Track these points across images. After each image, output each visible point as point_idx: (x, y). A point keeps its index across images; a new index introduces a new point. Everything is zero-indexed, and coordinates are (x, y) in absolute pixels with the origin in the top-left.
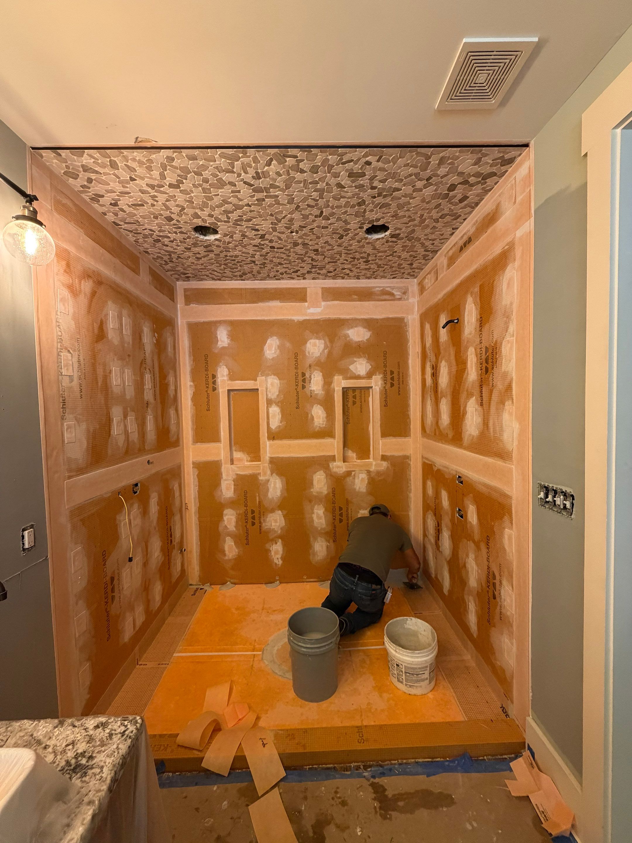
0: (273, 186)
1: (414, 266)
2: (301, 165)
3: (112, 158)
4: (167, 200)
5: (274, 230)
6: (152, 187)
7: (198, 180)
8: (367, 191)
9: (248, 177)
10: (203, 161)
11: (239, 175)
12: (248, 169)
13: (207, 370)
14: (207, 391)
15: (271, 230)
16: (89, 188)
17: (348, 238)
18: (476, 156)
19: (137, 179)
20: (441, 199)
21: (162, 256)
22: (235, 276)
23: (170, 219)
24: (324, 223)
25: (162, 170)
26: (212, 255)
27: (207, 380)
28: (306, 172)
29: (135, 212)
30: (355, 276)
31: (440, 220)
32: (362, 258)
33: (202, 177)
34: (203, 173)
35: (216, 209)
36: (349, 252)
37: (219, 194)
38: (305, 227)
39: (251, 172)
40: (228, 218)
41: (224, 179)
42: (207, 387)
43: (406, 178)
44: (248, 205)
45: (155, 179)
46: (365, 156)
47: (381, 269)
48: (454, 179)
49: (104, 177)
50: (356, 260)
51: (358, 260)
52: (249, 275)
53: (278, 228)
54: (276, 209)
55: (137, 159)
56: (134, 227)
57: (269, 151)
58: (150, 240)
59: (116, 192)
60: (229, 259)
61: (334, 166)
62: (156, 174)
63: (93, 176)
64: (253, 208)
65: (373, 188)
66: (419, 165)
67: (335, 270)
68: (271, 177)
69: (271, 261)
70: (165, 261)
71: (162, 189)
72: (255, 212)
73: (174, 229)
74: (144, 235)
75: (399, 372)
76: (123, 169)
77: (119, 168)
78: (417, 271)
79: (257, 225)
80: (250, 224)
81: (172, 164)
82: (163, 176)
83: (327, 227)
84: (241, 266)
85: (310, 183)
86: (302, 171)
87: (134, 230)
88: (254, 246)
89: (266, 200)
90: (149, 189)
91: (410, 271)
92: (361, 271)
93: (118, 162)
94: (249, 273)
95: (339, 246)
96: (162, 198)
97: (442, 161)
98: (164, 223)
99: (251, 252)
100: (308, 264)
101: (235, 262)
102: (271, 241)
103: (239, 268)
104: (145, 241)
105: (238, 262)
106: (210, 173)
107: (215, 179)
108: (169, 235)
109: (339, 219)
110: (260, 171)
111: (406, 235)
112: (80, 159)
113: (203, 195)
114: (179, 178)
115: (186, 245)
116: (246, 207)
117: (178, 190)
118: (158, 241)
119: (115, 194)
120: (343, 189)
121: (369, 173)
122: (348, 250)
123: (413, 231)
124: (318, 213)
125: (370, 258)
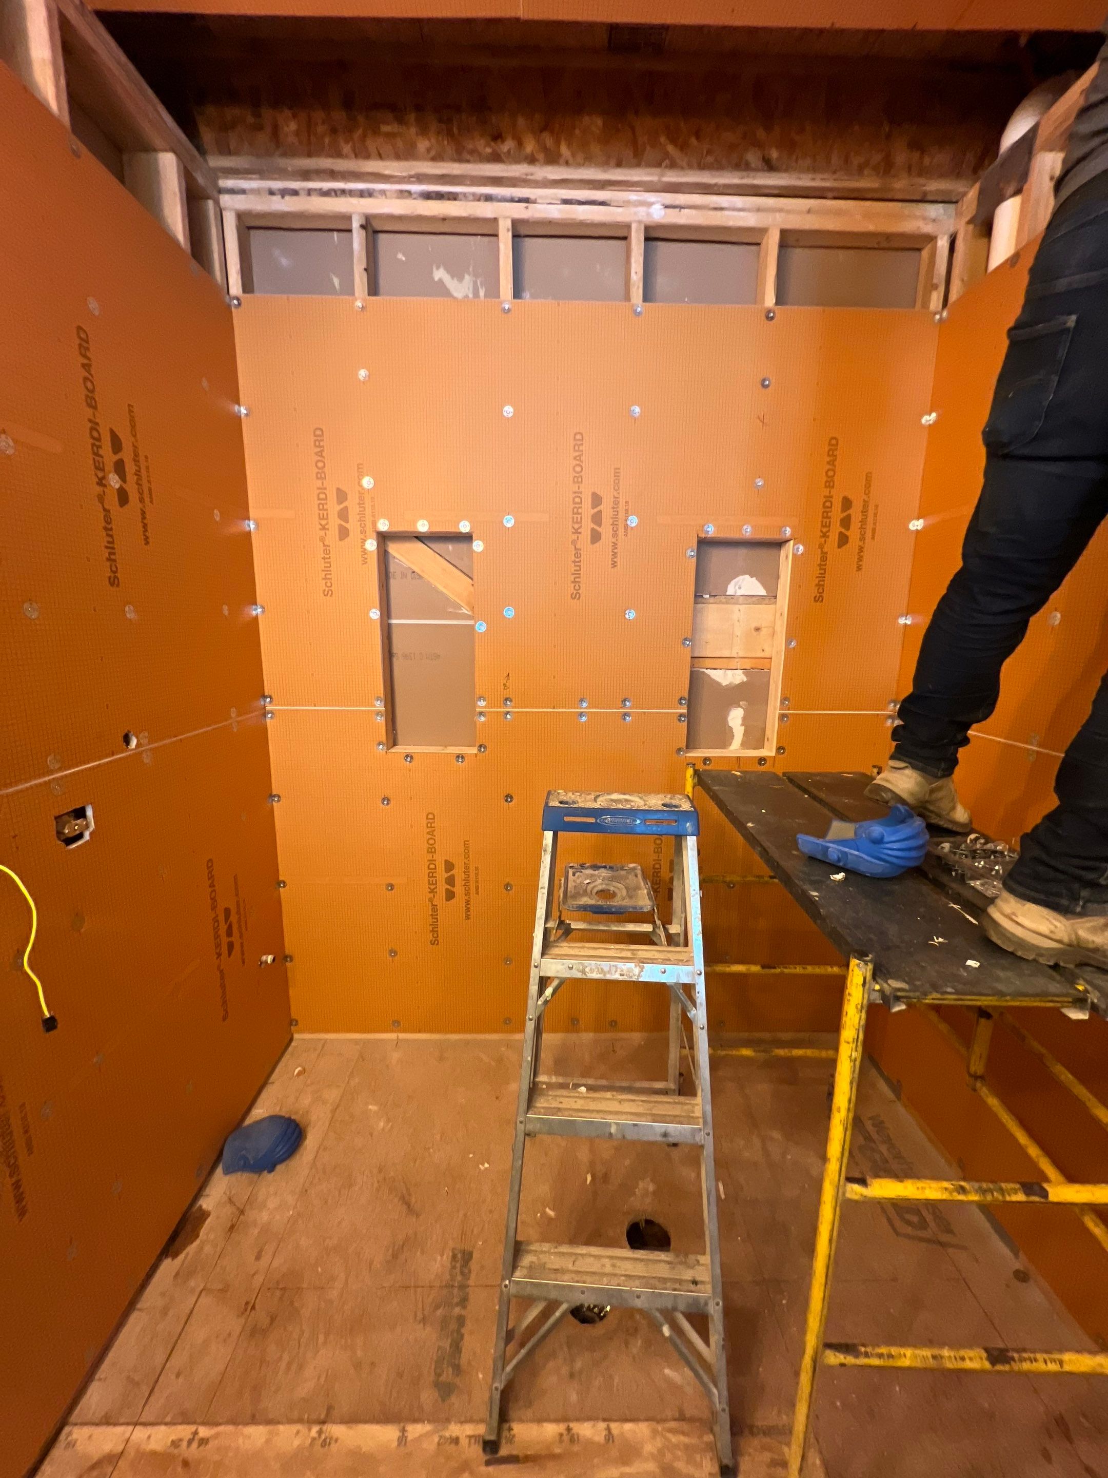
13: (321, 476)
14: (322, 539)
27: (322, 507)
42: (324, 528)
75: (866, 504)
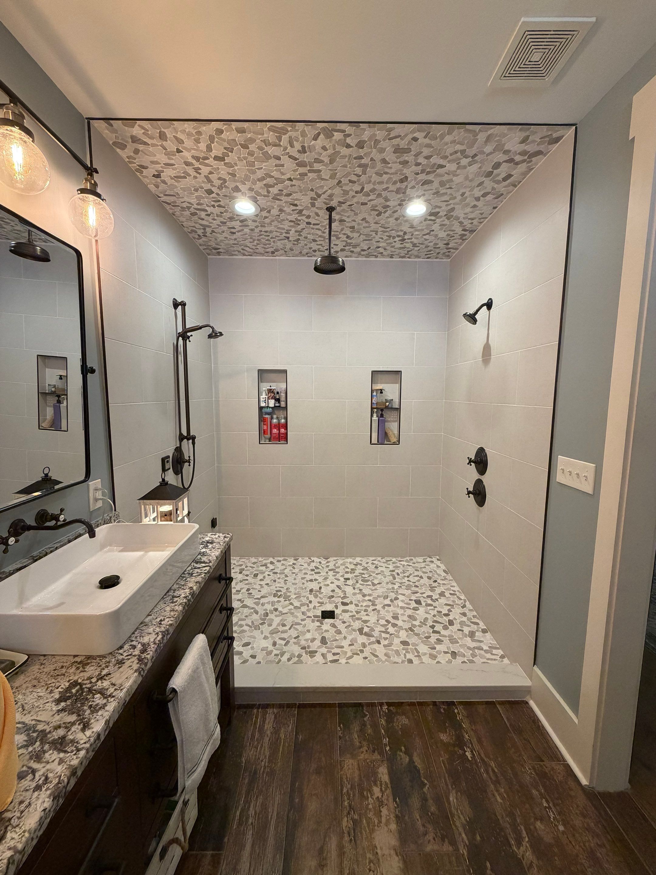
0: (318, 161)
1: (450, 246)
2: (348, 140)
3: (163, 130)
4: (211, 173)
5: (313, 205)
6: (197, 159)
7: (244, 153)
8: (411, 167)
9: (294, 152)
10: (252, 134)
11: (285, 149)
12: (294, 142)
15: (310, 205)
16: (135, 159)
17: (387, 214)
18: (524, 134)
19: (183, 150)
20: (485, 177)
21: (196, 230)
22: (268, 252)
23: (210, 192)
24: (364, 199)
25: (209, 143)
26: (246, 230)
28: (352, 147)
29: (176, 184)
30: (388, 255)
31: (481, 198)
32: (398, 236)
33: (248, 150)
34: (249, 146)
35: (258, 182)
36: (385, 230)
37: (262, 168)
38: (344, 203)
39: (298, 146)
40: (268, 192)
41: (269, 152)
43: (451, 155)
44: (290, 179)
45: (201, 151)
46: (413, 132)
47: (416, 249)
48: (500, 157)
49: (151, 148)
50: (391, 238)
51: (393, 239)
52: (282, 252)
53: (316, 204)
54: (318, 183)
55: (187, 131)
56: (172, 199)
57: (318, 125)
58: (187, 213)
59: (160, 164)
60: (263, 235)
61: (381, 141)
62: (203, 146)
63: (141, 147)
64: (294, 182)
65: (418, 164)
66: (466, 142)
67: (369, 248)
68: (316, 151)
69: (306, 238)
70: (199, 235)
71: (206, 161)
72: (296, 187)
73: (212, 202)
74: (182, 207)
76: (171, 141)
77: (168, 139)
78: (452, 251)
79: (297, 200)
80: (289, 199)
81: (220, 136)
82: (209, 148)
83: (366, 204)
84: (274, 242)
85: (355, 158)
86: (348, 146)
87: (173, 202)
88: (291, 221)
89: (308, 174)
90: (194, 162)
91: (446, 250)
92: (395, 250)
93: (167, 133)
94: (282, 249)
95: (376, 223)
96: (205, 170)
97: (488, 139)
98: (204, 195)
99: (286, 227)
100: (343, 241)
101: (269, 238)
102: (308, 217)
103: (272, 244)
104: (182, 215)
105: (272, 238)
106: (257, 146)
107: (261, 152)
108: (207, 208)
109: (379, 195)
110: (306, 145)
111: (445, 213)
112: (130, 129)
113: (247, 168)
114: (225, 151)
115: (222, 220)
116: (287, 182)
117: (223, 163)
118: (195, 214)
119: (160, 165)
120: (387, 165)
121: (414, 148)
122: (385, 228)
123: (453, 209)
124: (359, 188)
125: (406, 237)
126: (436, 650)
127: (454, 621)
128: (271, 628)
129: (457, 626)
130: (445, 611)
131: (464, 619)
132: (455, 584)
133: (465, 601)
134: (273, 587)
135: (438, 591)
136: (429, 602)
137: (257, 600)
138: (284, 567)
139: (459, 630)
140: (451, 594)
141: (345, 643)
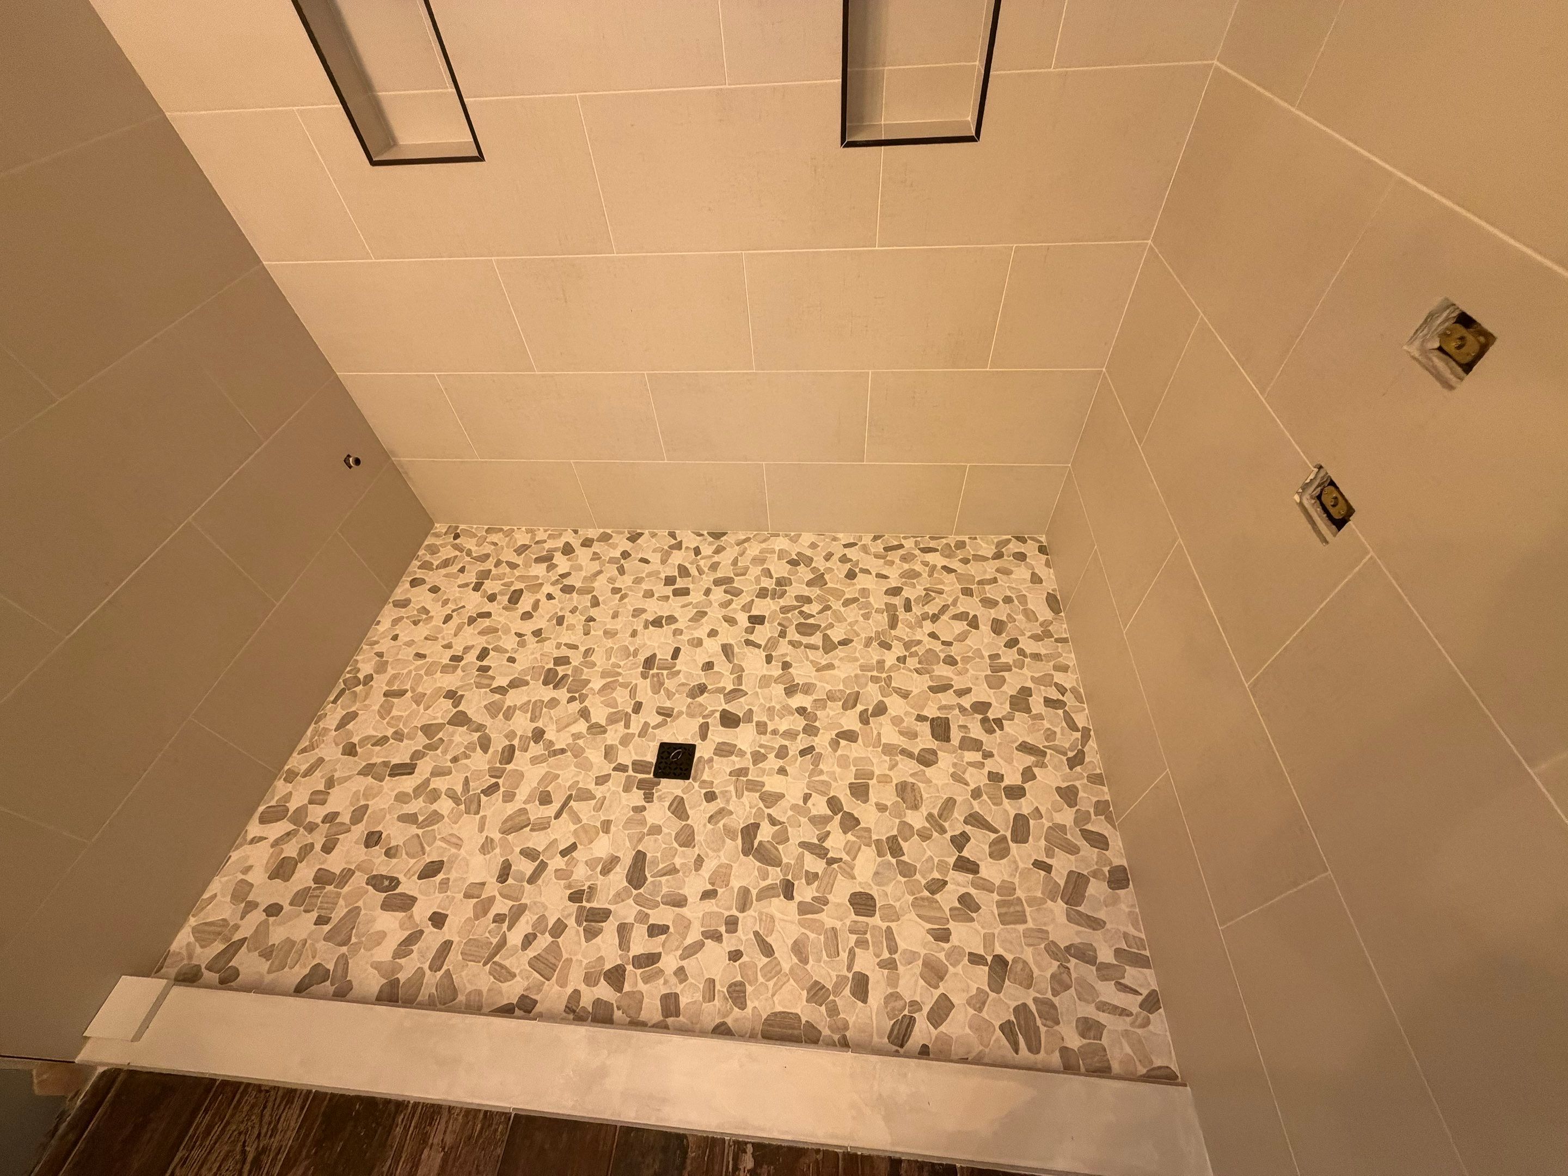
126: (946, 946)
127: (1032, 822)
128: (511, 808)
129: (1035, 848)
130: (1012, 778)
131: (1066, 817)
132: (1070, 658)
133: (1086, 734)
134: (549, 647)
135: (1013, 684)
136: (976, 731)
137: (497, 696)
138: (596, 566)
139: (1038, 864)
140: (1048, 702)
141: (693, 886)
